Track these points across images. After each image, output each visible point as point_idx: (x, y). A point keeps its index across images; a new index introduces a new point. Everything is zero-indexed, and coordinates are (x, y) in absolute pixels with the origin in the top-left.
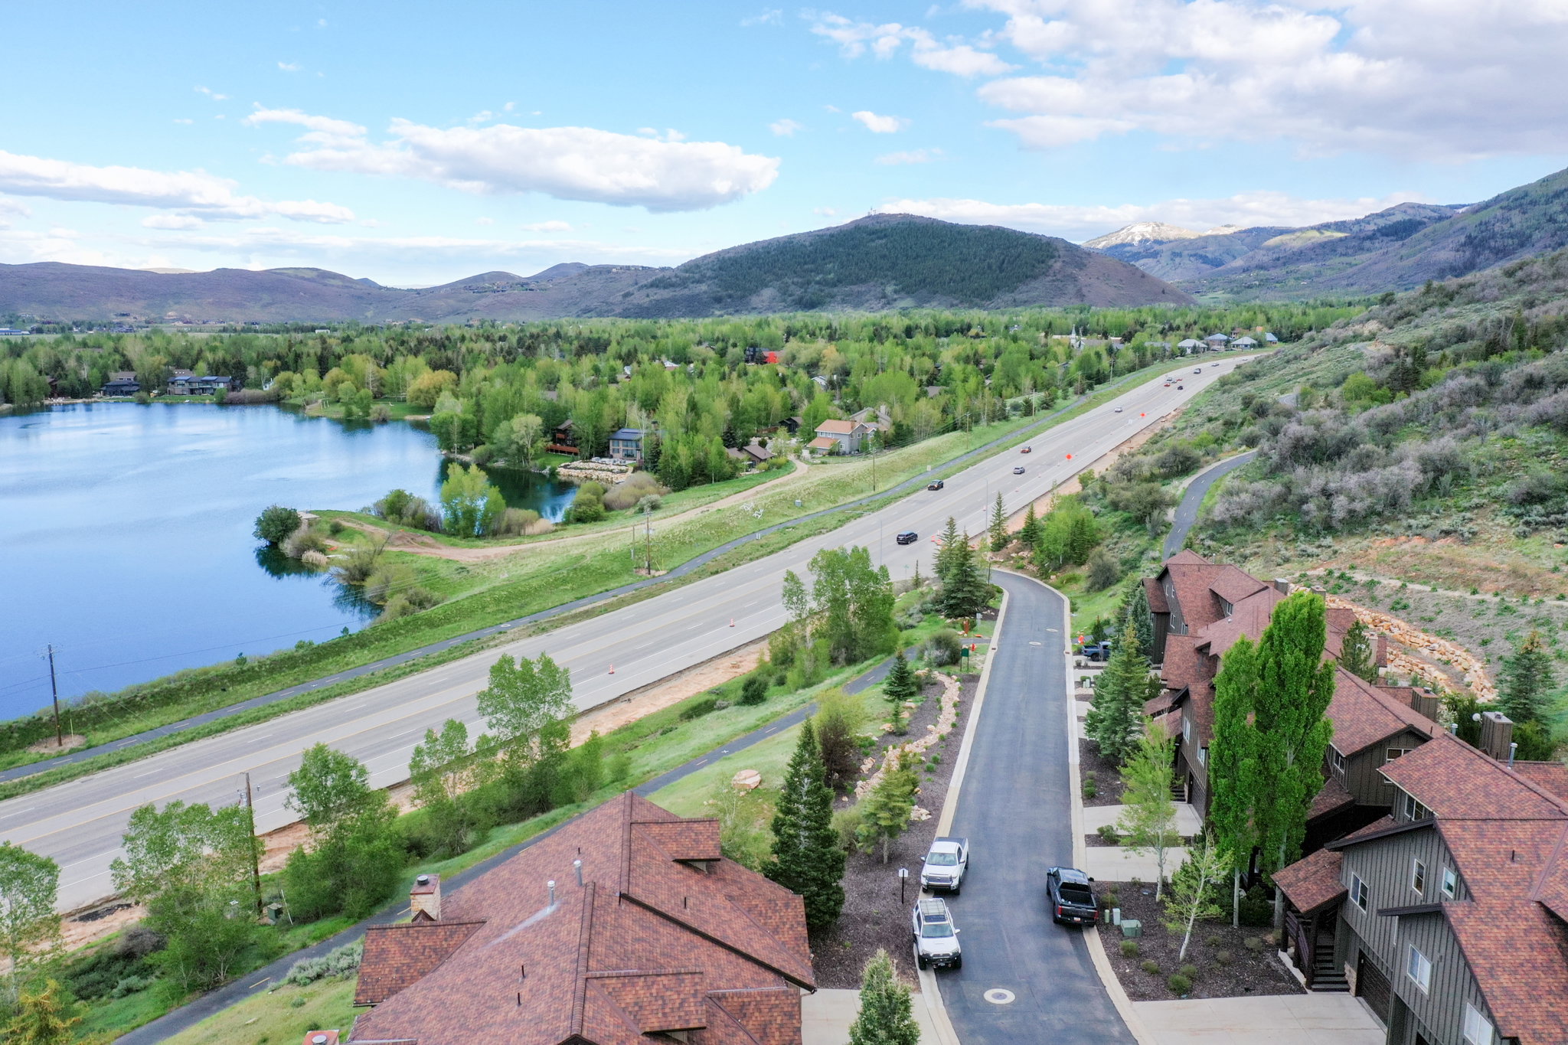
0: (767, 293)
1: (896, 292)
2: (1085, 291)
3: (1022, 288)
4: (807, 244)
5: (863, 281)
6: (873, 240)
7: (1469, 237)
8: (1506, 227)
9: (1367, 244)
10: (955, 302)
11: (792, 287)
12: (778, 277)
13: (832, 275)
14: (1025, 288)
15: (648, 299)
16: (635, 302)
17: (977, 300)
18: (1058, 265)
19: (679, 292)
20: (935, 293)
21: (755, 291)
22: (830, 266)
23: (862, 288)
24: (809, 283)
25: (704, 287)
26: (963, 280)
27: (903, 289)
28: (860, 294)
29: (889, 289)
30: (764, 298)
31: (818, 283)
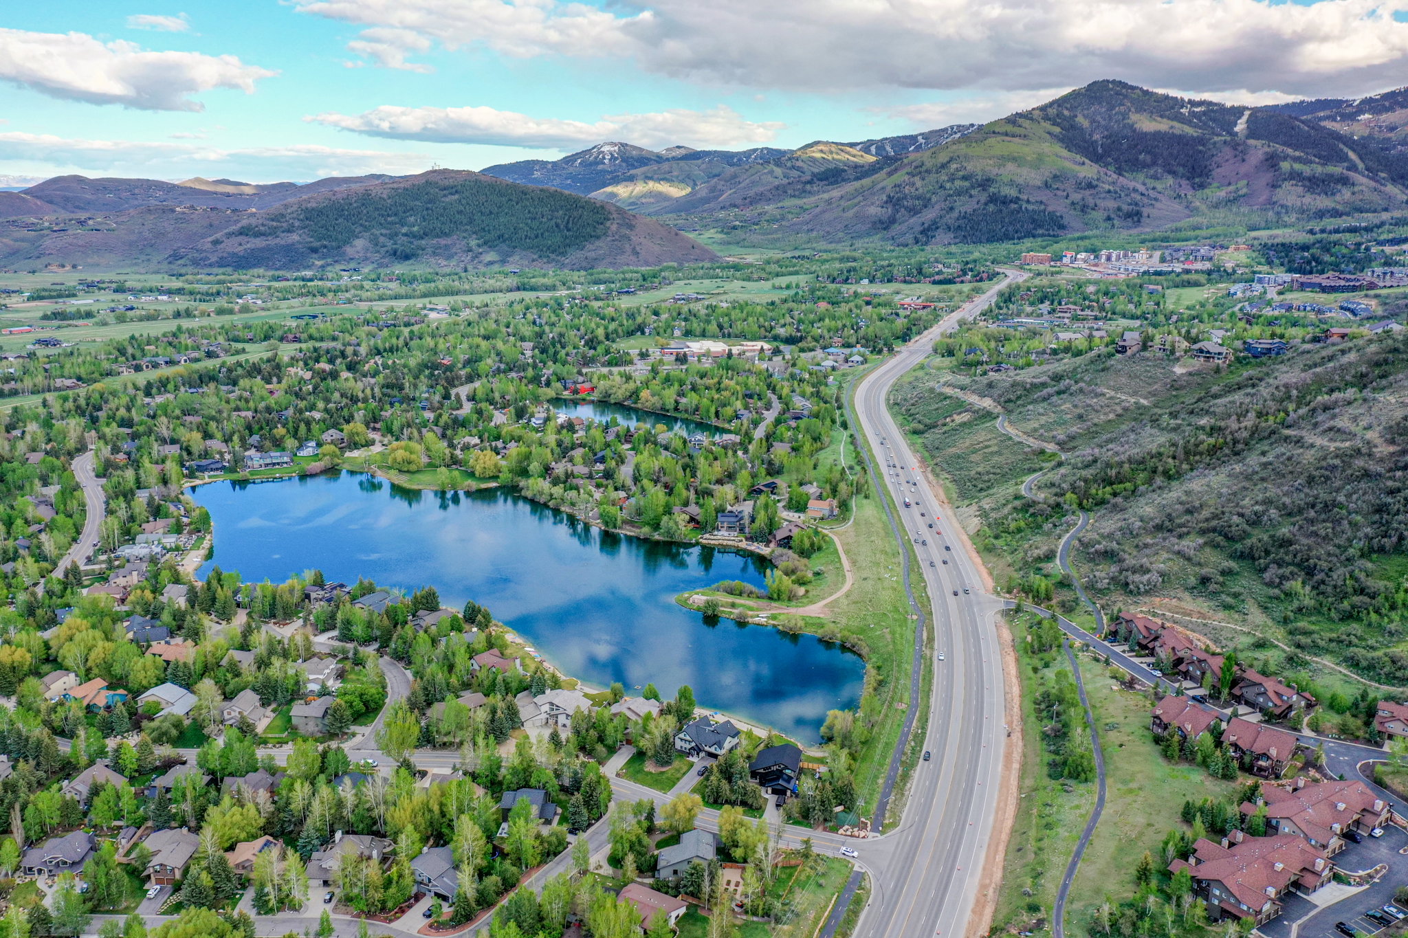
0: (359, 243)
1: (479, 246)
2: (638, 249)
3: (589, 246)
4: (385, 196)
5: (447, 235)
6: (445, 196)
7: (889, 196)
8: (913, 190)
9: (808, 187)
10: (535, 257)
11: (382, 239)
12: (366, 229)
13: (416, 229)
14: (591, 247)
15: (241, 248)
16: (231, 250)
17: (552, 256)
18: (614, 227)
19: (272, 242)
20: (515, 247)
21: (347, 242)
22: (412, 219)
23: (448, 241)
24: (396, 234)
25: (295, 237)
26: (537, 237)
27: (485, 243)
28: (447, 247)
29: (473, 243)
30: (359, 248)
31: (406, 235)
